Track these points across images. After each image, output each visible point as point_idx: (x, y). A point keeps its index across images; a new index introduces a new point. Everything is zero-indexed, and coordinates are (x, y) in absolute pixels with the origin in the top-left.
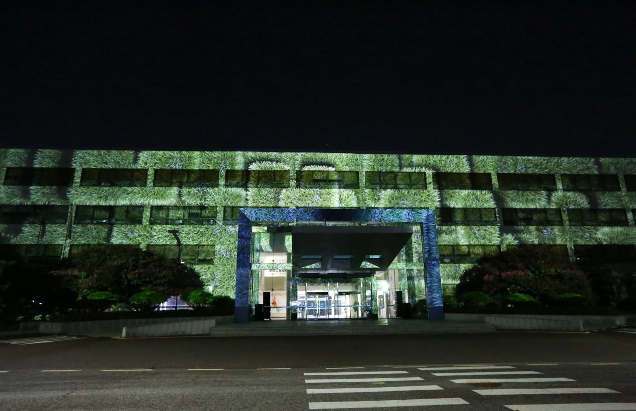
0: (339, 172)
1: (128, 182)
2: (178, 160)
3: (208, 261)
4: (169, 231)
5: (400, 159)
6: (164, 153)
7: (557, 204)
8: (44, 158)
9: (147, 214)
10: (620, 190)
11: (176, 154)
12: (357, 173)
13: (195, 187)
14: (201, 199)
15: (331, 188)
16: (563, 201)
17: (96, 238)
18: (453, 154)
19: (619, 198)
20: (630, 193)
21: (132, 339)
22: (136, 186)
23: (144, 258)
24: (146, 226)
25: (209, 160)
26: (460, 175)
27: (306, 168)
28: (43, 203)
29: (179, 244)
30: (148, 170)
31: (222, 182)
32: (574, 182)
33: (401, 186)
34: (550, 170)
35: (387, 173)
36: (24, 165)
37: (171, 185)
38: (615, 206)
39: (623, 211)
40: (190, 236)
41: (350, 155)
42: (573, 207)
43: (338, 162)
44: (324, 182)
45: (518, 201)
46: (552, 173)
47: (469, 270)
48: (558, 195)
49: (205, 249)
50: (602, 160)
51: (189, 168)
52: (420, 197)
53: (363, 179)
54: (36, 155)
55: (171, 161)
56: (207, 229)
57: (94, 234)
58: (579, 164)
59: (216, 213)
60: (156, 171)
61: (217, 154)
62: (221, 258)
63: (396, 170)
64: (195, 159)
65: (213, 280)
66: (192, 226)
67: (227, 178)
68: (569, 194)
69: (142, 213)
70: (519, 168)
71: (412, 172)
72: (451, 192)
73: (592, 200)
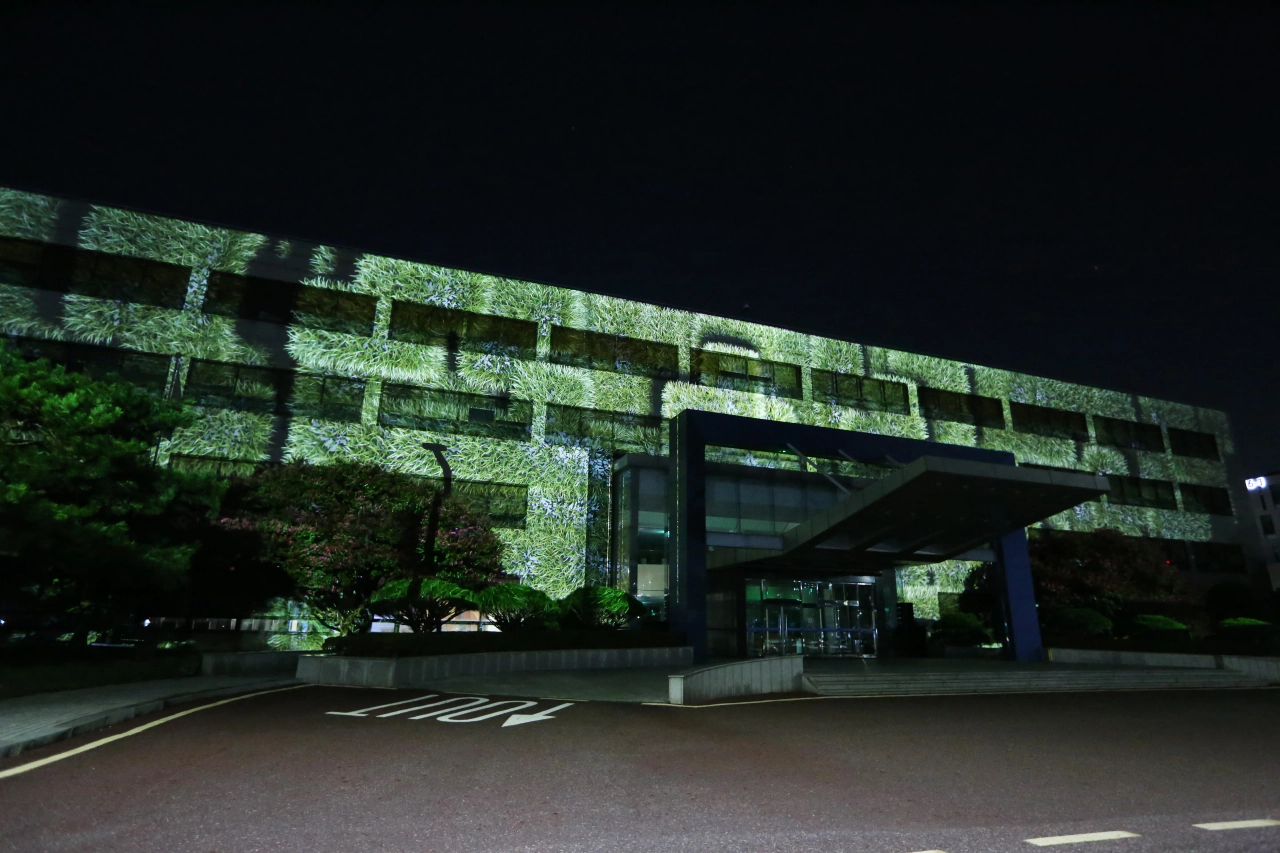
0: (764, 362)
2: (447, 287)
3: (516, 520)
4: (425, 446)
5: (864, 351)
6: (416, 269)
7: (1091, 465)
8: (106, 229)
9: (372, 399)
10: (1163, 451)
11: (442, 274)
12: (799, 369)
13: (486, 353)
14: (498, 381)
15: (753, 392)
16: (1098, 461)
17: (241, 443)
19: (1164, 467)
20: (1176, 458)
22: (348, 332)
24: (369, 429)
25: (517, 299)
26: (956, 396)
27: (710, 347)
28: (97, 340)
29: (448, 478)
30: (377, 299)
31: (543, 348)
32: (1114, 432)
33: (870, 406)
34: (1079, 407)
35: (847, 376)
36: (46, 238)
37: (427, 341)
38: (1160, 477)
39: (1168, 486)
40: (474, 459)
41: (785, 332)
42: (1111, 472)
43: (764, 342)
44: (740, 377)
45: (1041, 452)
46: (1081, 410)
47: (978, 568)
48: (1091, 451)
49: (504, 490)
50: (1143, 400)
51: (470, 308)
52: (900, 428)
53: (807, 383)
54: (86, 218)
55: (431, 287)
56: (512, 448)
57: (236, 433)
58: (1113, 402)
59: (530, 416)
60: (395, 303)
61: (534, 289)
62: (540, 516)
63: (860, 372)
64: (484, 291)
65: (523, 563)
66: (477, 439)
67: (552, 345)
68: (1105, 451)
69: (360, 395)
70: (1039, 397)
71: (887, 382)
72: (946, 424)
73: (1132, 464)
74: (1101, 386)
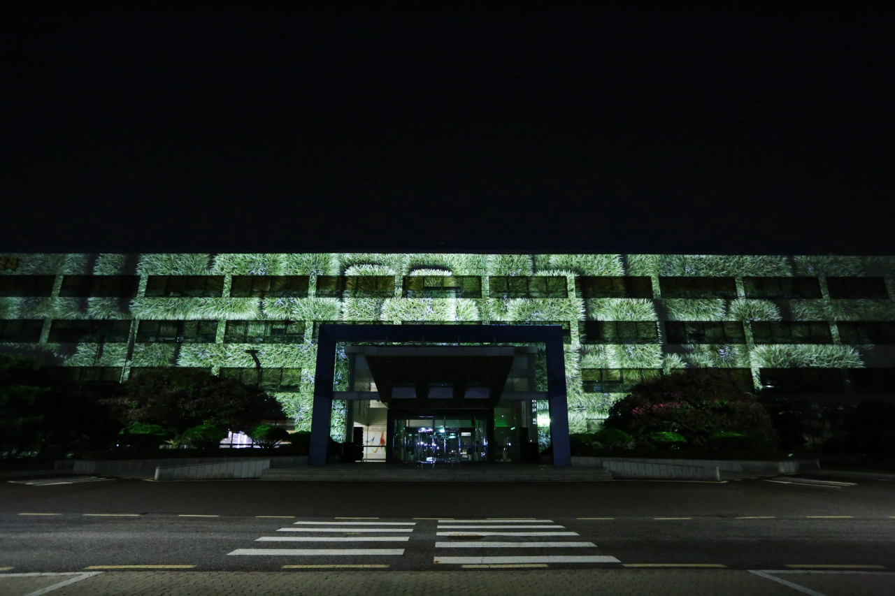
0: (457, 277)
1: (201, 292)
2: (260, 264)
3: (294, 388)
4: (247, 352)
5: (533, 259)
6: (245, 257)
7: (737, 315)
8: (105, 263)
9: (221, 329)
10: (820, 296)
11: (258, 257)
12: (479, 278)
13: (280, 297)
14: (286, 312)
15: (446, 297)
16: (746, 311)
17: (161, 359)
18: (602, 253)
19: (820, 307)
20: (834, 301)
21: (165, 482)
22: (209, 297)
23: (209, 385)
24: (219, 345)
25: (297, 264)
26: (610, 280)
27: (416, 273)
28: (102, 317)
29: (258, 367)
30: (224, 276)
31: (312, 290)
32: (760, 287)
33: (534, 295)
34: (729, 272)
35: (517, 278)
36: (83, 273)
37: (251, 295)
38: (814, 318)
39: (826, 324)
40: (272, 356)
41: (470, 256)
42: (759, 319)
43: (455, 264)
44: (437, 289)
45: (687, 312)
46: (731, 275)
48: (739, 304)
49: (289, 373)
50: (798, 258)
51: (273, 274)
52: (559, 307)
53: (486, 286)
54: (97, 260)
55: (252, 265)
56: (293, 348)
57: (159, 354)
58: (766, 264)
59: (304, 328)
60: (234, 277)
61: (307, 257)
62: (308, 385)
63: (529, 273)
64: (281, 263)
65: (297, 411)
66: (274, 345)
67: (318, 287)
68: (754, 302)
69: (215, 329)
70: (688, 270)
71: (549, 277)
72: (598, 301)
73: (784, 310)
74: (752, 253)
